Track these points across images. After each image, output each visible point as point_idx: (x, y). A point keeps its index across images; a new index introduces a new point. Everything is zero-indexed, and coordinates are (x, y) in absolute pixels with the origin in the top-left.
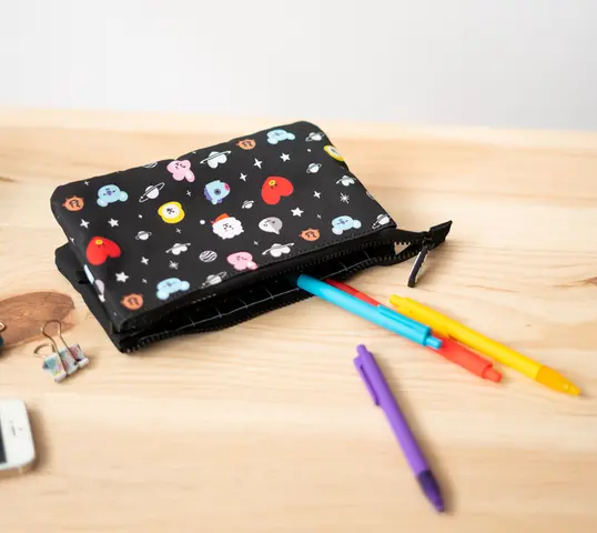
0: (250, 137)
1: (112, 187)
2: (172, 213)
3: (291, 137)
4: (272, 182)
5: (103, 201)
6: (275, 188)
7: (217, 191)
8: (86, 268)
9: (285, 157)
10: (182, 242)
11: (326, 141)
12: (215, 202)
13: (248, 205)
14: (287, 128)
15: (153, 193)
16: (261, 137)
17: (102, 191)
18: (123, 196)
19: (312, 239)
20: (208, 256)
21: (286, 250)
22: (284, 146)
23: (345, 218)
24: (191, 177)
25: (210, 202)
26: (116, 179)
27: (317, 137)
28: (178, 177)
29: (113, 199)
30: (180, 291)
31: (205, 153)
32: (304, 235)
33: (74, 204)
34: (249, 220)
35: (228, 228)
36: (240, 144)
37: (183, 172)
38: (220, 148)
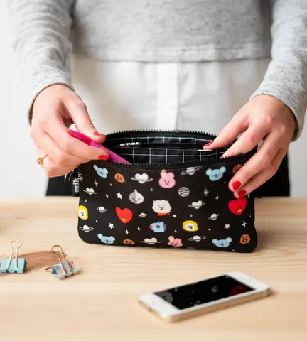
3: (100, 236)
4: (123, 220)
9: (111, 226)
10: (193, 208)
12: (162, 223)
13: (143, 215)
14: (99, 242)
15: (196, 238)
16: (118, 243)
19: (120, 175)
20: (184, 192)
27: (86, 228)
28: (178, 240)
31: (155, 246)
34: (147, 206)
35: (162, 207)
37: (175, 241)
38: (147, 245)
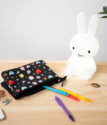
0: (33, 63)
1: (11, 72)
2: (22, 76)
3: (40, 63)
4: (38, 70)
5: (10, 74)
6: (38, 71)
7: (29, 72)
8: (9, 85)
9: (39, 66)
10: (24, 81)
11: (45, 63)
12: (29, 74)
13: (34, 74)
14: (39, 61)
15: (18, 73)
16: (35, 63)
17: (10, 72)
18: (13, 73)
19: (45, 79)
20: (29, 83)
21: (42, 81)
22: (39, 64)
23: (50, 76)
24: (24, 70)
25: (28, 74)
26: (12, 70)
27: (44, 63)
28: (22, 70)
29: (12, 74)
30: (25, 89)
31: (26, 66)
32: (44, 79)
33: (5, 75)
34: (35, 76)
35: (31, 78)
36: (32, 64)
37: (23, 69)
38: (28, 65)
